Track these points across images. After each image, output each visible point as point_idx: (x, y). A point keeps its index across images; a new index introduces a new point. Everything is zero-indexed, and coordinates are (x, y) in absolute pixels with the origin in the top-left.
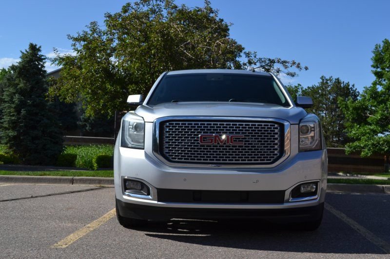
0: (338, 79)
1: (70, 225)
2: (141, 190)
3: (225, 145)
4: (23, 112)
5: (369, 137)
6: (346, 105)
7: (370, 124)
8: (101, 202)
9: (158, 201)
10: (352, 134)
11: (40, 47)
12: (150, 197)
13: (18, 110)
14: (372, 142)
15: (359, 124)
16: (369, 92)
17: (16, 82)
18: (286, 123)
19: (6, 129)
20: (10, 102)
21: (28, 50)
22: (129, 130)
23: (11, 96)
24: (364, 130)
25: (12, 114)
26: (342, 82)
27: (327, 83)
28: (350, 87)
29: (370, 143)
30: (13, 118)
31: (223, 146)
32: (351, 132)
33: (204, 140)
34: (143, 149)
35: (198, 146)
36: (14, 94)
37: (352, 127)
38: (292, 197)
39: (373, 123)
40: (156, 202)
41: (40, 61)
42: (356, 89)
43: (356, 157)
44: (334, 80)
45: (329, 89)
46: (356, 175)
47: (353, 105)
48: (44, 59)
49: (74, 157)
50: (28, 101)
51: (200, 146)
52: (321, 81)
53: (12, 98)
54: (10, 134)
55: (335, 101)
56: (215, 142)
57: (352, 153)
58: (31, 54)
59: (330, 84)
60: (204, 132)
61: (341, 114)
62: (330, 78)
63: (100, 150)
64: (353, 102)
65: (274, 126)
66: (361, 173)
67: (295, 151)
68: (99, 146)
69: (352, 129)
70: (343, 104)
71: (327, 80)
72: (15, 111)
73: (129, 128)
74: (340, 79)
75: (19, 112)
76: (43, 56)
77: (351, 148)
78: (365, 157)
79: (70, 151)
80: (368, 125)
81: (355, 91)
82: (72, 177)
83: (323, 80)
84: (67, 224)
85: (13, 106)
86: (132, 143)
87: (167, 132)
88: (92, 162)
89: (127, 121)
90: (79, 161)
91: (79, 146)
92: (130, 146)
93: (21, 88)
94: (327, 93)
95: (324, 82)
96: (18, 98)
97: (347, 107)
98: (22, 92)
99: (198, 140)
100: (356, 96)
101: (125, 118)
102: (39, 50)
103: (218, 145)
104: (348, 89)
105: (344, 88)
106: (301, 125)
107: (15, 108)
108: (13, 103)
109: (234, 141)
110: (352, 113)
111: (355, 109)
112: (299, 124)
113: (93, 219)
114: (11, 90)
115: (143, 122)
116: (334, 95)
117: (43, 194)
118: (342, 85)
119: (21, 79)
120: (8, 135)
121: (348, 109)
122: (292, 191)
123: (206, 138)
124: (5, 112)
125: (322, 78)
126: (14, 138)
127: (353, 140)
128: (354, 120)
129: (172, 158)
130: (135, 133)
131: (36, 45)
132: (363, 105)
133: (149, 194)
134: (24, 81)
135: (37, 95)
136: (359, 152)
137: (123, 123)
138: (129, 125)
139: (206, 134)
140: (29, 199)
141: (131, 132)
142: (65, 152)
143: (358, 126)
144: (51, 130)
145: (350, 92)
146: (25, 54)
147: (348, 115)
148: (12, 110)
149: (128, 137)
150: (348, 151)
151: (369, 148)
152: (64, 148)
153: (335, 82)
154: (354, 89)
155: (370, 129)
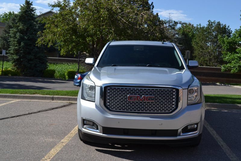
0: (219, 22)
1: (51, 140)
2: (93, 126)
3: (143, 102)
4: (22, 44)
5: (236, 61)
6: (223, 40)
7: (238, 53)
8: (70, 119)
9: (103, 134)
10: (226, 58)
11: (32, 2)
12: (98, 131)
13: (19, 42)
14: (239, 64)
15: (231, 52)
16: (238, 33)
17: (17, 25)
18: (180, 89)
19: (12, 54)
20: (14, 38)
21: (24, 5)
22: (86, 90)
23: (15, 33)
24: (234, 57)
25: (15, 45)
26: (221, 24)
27: (212, 25)
28: (226, 27)
29: (237, 65)
30: (16, 48)
31: (142, 103)
32: (225, 58)
33: (130, 99)
34: (94, 102)
35: (127, 102)
36: (17, 32)
37: (226, 54)
38: (182, 133)
39: (240, 53)
40: (102, 134)
41: (32, 11)
42: (230, 29)
43: (228, 73)
44: (216, 23)
45: (213, 28)
46: (227, 85)
47: (228, 40)
48: (35, 10)
49: (54, 71)
50: (25, 37)
51: (128, 102)
52: (208, 23)
53: (15, 35)
54: (14, 57)
55: (216, 37)
56: (137, 100)
57: (226, 71)
58: (26, 7)
59: (214, 25)
60: (131, 94)
61: (220, 45)
62: (214, 22)
63: (70, 67)
64: (227, 39)
65: (173, 90)
66: (231, 83)
67: (185, 105)
68: (69, 64)
69: (226, 55)
70: (221, 40)
71: (212, 23)
72: (17, 43)
73: (86, 88)
74: (220, 22)
75: (20, 44)
76: (34, 8)
77: (225, 67)
78: (234, 73)
79: (51, 67)
80: (236, 54)
81: (230, 30)
82: (52, 96)
83: (209, 23)
84: (50, 139)
85: (16, 40)
86: (88, 97)
87: (108, 93)
88: (65, 74)
89: (85, 84)
90: (57, 74)
91: (57, 63)
92: (86, 99)
93: (20, 29)
94: (212, 31)
95: (210, 24)
96: (19, 35)
97: (223, 42)
98: (21, 31)
99: (127, 99)
100: (230, 33)
101: (83, 81)
102: (31, 4)
103: (139, 102)
104: (225, 29)
105: (222, 28)
106: (189, 89)
107: (17, 41)
108: (16, 38)
109: (149, 99)
110: (227, 45)
111: (229, 43)
112: (188, 89)
113: (65, 134)
114: (15, 30)
115: (94, 85)
116: (216, 33)
117: (36, 111)
118: (221, 26)
119: (21, 23)
120: (13, 58)
121: (225, 43)
122: (182, 129)
123: (131, 97)
124: (11, 43)
125: (209, 21)
126: (17, 59)
127: (226, 63)
128: (228, 50)
129: (112, 109)
130: (90, 91)
131: (29, 1)
132: (234, 40)
133: (97, 129)
134: (23, 25)
135: (31, 33)
136: (230, 70)
137: (82, 85)
138: (86, 86)
139: (132, 95)
140: (27, 115)
141: (87, 91)
142: (48, 69)
143: (230, 54)
144: (39, 55)
145: (226, 30)
146: (23, 7)
147: (225, 47)
148: (16, 42)
149: (85, 94)
150: (223, 70)
151: (237, 68)
152: (47, 66)
153: (217, 24)
154: (229, 29)
155: (237, 56)
